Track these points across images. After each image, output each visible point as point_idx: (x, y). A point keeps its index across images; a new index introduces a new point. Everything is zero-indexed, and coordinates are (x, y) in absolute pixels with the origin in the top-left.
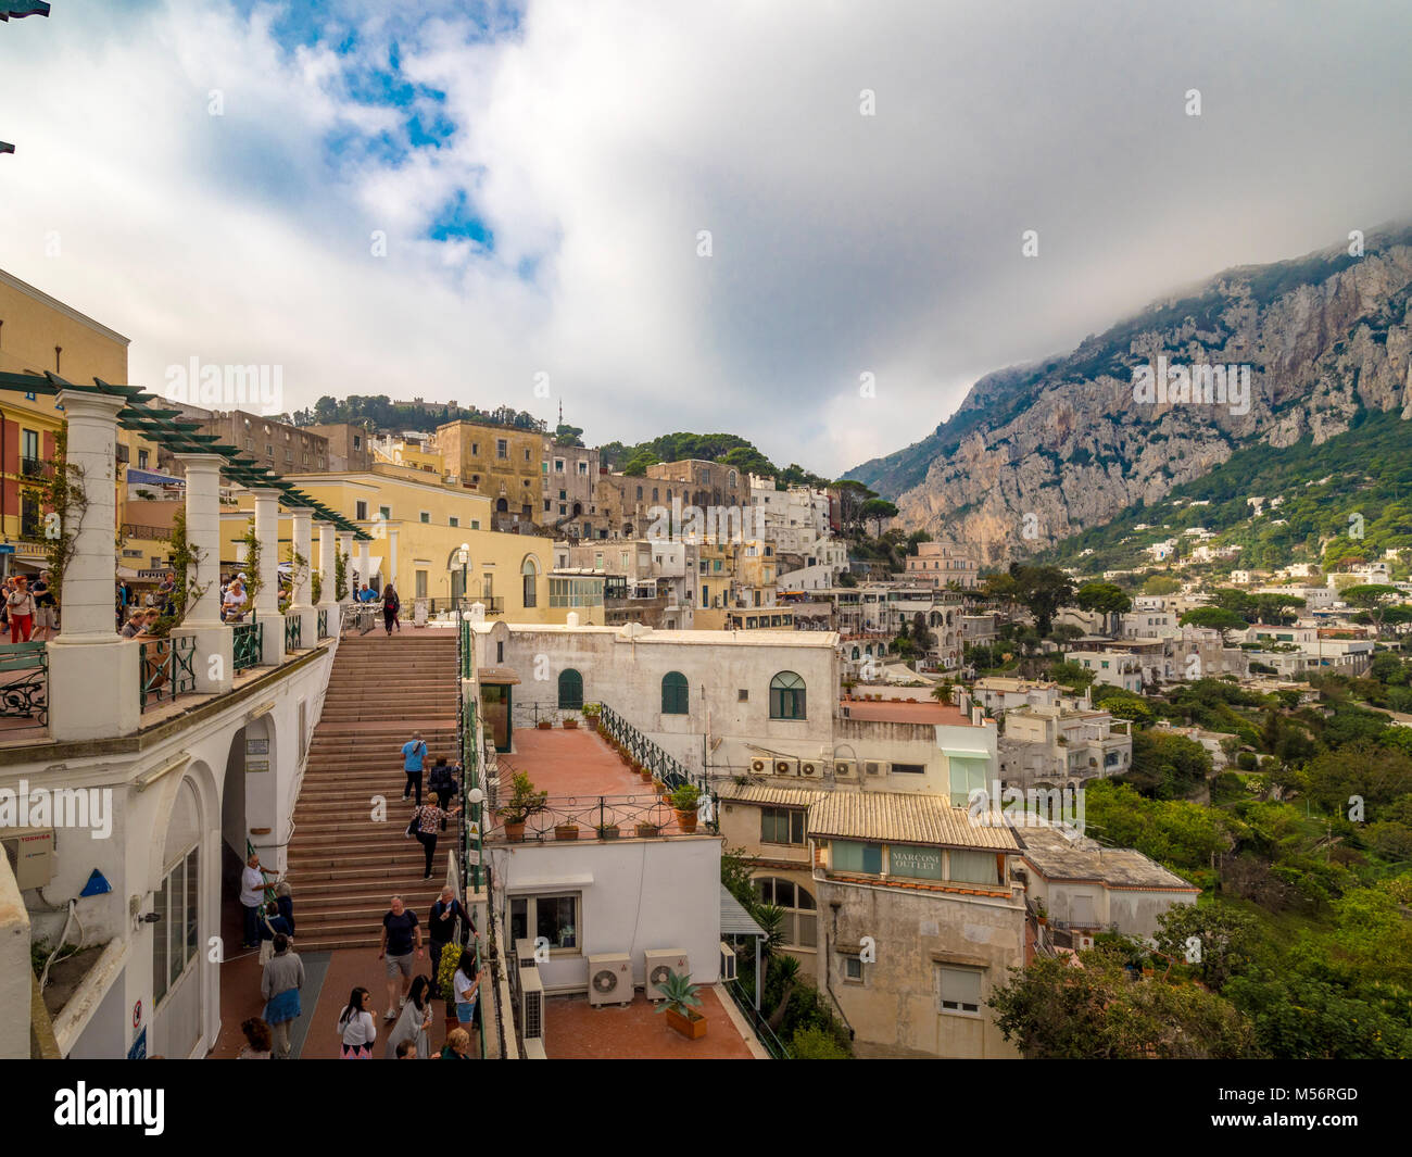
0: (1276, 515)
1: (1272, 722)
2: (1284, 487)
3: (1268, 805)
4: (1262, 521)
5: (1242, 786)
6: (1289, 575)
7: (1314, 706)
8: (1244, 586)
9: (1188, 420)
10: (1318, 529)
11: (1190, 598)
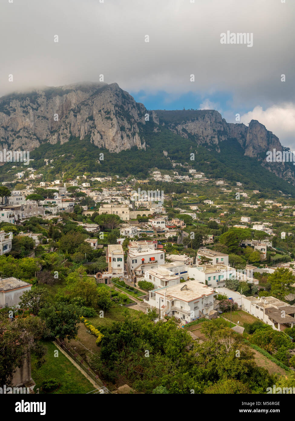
0: (51, 165)
1: (51, 228)
2: (54, 156)
3: (50, 254)
4: (48, 167)
5: (43, 249)
6: (55, 183)
7: (61, 222)
8: (44, 187)
9: (28, 132)
10: (62, 169)
11: (29, 191)
